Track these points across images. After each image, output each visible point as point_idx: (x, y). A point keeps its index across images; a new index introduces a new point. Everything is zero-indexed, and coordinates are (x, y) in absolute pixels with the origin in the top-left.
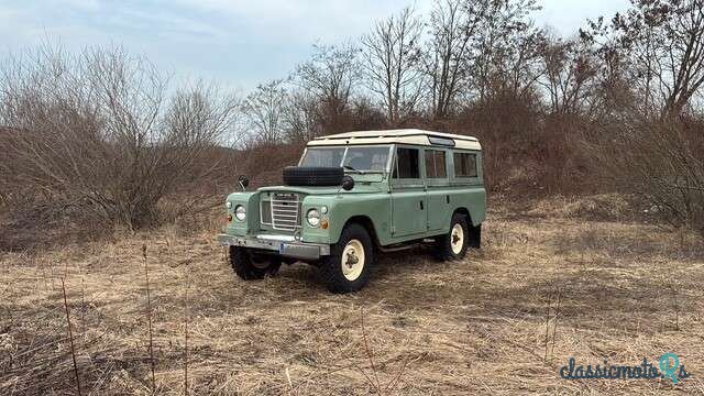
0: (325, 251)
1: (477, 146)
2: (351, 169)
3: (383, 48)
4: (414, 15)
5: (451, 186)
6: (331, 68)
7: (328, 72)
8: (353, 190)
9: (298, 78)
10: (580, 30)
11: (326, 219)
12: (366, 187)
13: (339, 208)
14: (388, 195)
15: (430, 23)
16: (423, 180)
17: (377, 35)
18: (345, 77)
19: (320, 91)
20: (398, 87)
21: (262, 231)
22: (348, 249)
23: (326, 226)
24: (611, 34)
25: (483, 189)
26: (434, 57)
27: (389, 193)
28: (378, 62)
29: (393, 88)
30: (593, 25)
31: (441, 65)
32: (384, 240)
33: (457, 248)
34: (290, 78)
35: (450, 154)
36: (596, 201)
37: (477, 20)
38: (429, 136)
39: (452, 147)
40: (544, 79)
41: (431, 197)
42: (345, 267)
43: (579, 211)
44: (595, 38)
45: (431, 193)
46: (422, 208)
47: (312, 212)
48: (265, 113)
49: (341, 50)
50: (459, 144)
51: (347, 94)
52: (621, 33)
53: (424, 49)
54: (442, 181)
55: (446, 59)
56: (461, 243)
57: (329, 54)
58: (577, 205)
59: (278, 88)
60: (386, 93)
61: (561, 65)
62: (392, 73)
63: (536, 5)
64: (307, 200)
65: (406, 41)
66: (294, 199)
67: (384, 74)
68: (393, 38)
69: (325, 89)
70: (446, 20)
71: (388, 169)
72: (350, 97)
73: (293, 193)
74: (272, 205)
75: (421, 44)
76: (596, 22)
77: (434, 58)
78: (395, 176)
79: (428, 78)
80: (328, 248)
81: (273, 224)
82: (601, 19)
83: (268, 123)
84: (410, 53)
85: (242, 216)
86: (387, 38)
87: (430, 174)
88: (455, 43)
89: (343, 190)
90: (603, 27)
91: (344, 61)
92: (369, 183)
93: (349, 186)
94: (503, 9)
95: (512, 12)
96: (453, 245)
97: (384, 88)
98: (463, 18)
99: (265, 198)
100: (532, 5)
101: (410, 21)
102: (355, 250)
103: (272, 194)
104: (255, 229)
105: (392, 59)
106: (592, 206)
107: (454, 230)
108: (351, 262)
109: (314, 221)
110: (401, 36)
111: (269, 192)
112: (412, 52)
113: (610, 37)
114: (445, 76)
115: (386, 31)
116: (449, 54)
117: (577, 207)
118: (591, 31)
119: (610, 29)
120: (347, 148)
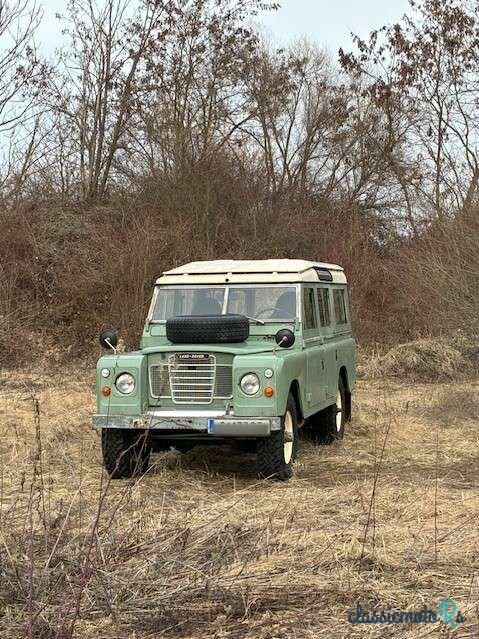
0: (277, 425)
10: (341, 52)
11: (270, 385)
16: (320, 330)
21: (154, 407)
23: (270, 394)
25: (352, 339)
27: (304, 349)
30: (361, 44)
32: (305, 411)
35: (331, 292)
36: (418, 351)
38: (317, 269)
39: (331, 282)
44: (364, 66)
47: (249, 378)
50: (334, 276)
54: (330, 331)
56: (339, 417)
64: (240, 362)
66: (209, 361)
71: (299, 315)
76: (366, 39)
78: (304, 326)
80: (280, 420)
81: (173, 397)
82: (374, 35)
90: (377, 49)
93: (289, 342)
99: (156, 361)
103: (171, 356)
106: (414, 358)
108: (286, 440)
111: (164, 353)
118: (357, 53)
119: (386, 53)
120: (227, 288)
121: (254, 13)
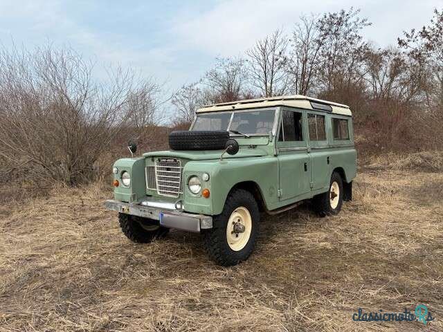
0: (207, 224)
1: (348, 112)
2: (236, 133)
3: (261, 58)
4: (282, 36)
5: (330, 148)
6: (228, 72)
7: (225, 75)
8: (238, 154)
9: (207, 80)
10: (399, 39)
11: (208, 186)
12: (252, 150)
13: (222, 174)
14: (274, 159)
15: (293, 39)
16: (307, 143)
17: (258, 50)
18: (237, 78)
19: (221, 88)
20: (271, 84)
21: (148, 197)
22: (234, 217)
23: (207, 195)
24: (420, 41)
25: (354, 150)
26: (296, 61)
27: (276, 156)
28: (258, 67)
29: (269, 84)
30: (407, 35)
31: (301, 67)
32: (271, 204)
33: (334, 204)
34: (201, 80)
35: (329, 118)
37: (326, 35)
38: (311, 101)
39: (330, 112)
40: (368, 77)
41: (315, 158)
42: (230, 236)
43: (409, 165)
44: (409, 44)
45: (314, 155)
46: (306, 170)
47: (194, 179)
48: (187, 104)
49: (234, 60)
50: (335, 110)
51: (238, 90)
52: (426, 40)
53: (289, 57)
54: (323, 144)
55: (304, 62)
56: (337, 199)
57: (226, 64)
58: (408, 160)
59: (195, 87)
60: (264, 88)
61: (380, 66)
62: (268, 74)
63: (368, 22)
64: (189, 167)
65: (277, 52)
66: (177, 164)
67: (262, 75)
68: (268, 51)
69: (224, 86)
70: (304, 37)
71: (274, 133)
72: (240, 92)
73: (175, 158)
74: (156, 171)
75: (287, 54)
76: (410, 33)
77: (296, 63)
78: (281, 139)
79: (292, 77)
80: (210, 220)
81: (158, 190)
82: (413, 31)
83: (189, 110)
84: (279, 60)
85: (127, 181)
86: (264, 50)
87: (313, 138)
88: (309, 52)
89: (226, 155)
90: (414, 37)
91: (237, 68)
92: (254, 147)
93: (234, 150)
94: (344, 27)
95: (350, 27)
96: (331, 201)
97: (263, 84)
98: (316, 34)
99: (149, 163)
100: (365, 23)
101: (279, 40)
102: (242, 217)
103: (156, 159)
104: (140, 194)
105: (268, 65)
106: (419, 160)
107: (332, 187)
108: (237, 231)
109: (196, 188)
110: (273, 50)
111: (153, 157)
112: (281, 59)
113: (419, 43)
114: (303, 75)
115: (263, 46)
116: (306, 60)
117: (408, 162)
118: (406, 39)
119: (419, 38)
120: (233, 113)
121: (361, 28)
